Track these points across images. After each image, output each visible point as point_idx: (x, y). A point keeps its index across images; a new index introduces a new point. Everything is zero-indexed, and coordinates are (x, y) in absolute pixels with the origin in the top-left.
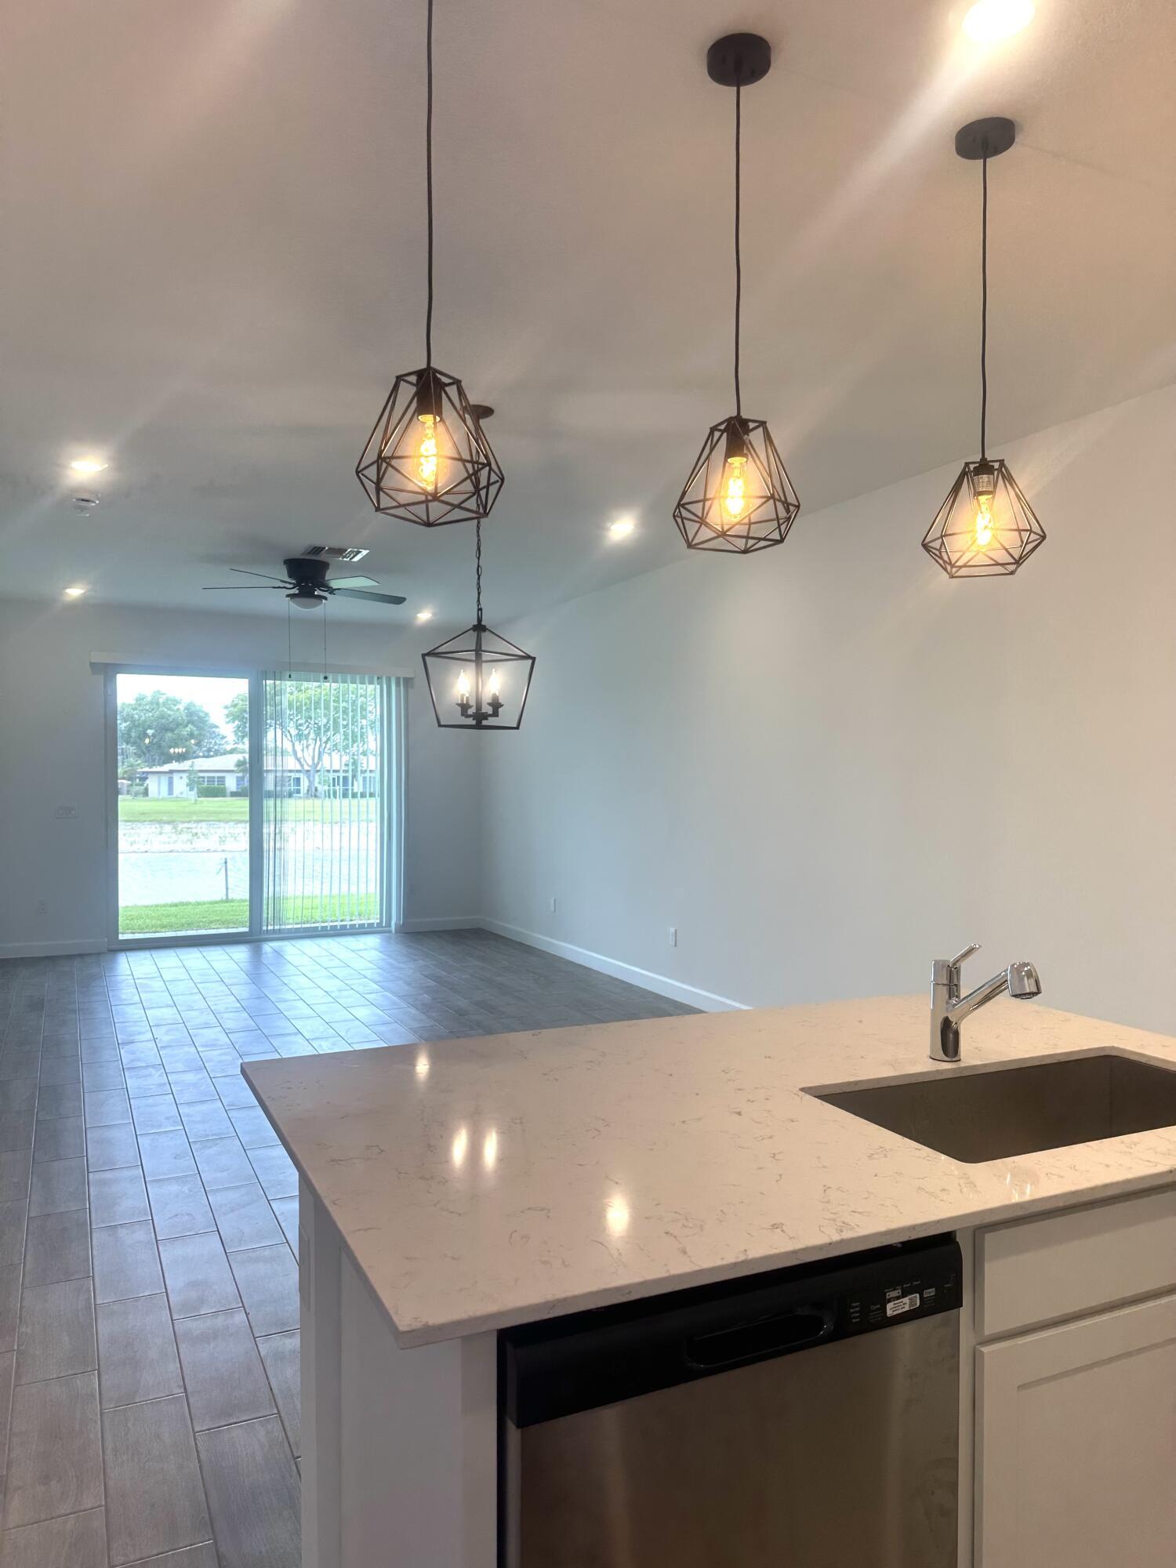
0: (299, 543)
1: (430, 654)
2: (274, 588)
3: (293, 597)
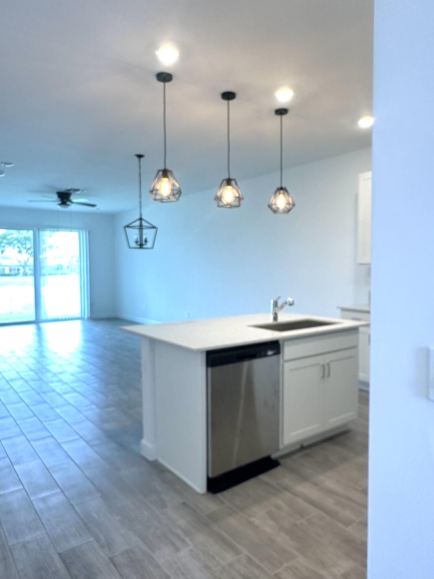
1: (128, 226)
2: (54, 201)
3: (60, 204)
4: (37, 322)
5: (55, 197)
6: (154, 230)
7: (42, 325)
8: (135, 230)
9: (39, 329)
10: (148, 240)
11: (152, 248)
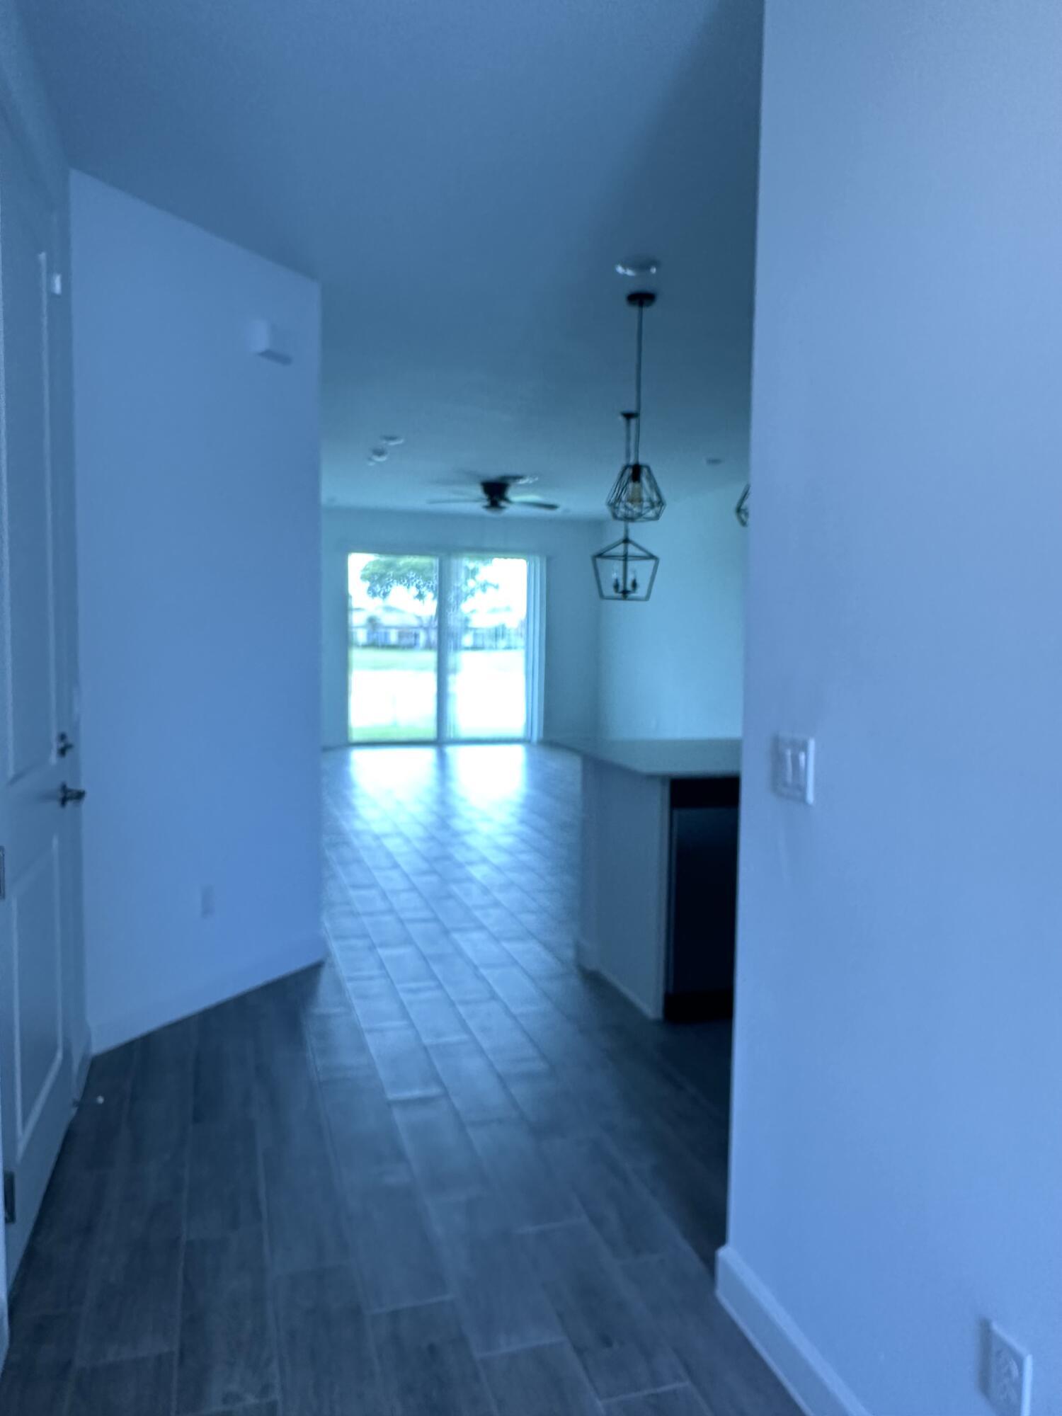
0: (494, 473)
1: (600, 555)
2: (476, 501)
3: (487, 507)
4: (440, 742)
5: (478, 492)
6: (651, 563)
7: (450, 750)
8: (617, 562)
9: (442, 757)
10: (638, 582)
11: (647, 598)
